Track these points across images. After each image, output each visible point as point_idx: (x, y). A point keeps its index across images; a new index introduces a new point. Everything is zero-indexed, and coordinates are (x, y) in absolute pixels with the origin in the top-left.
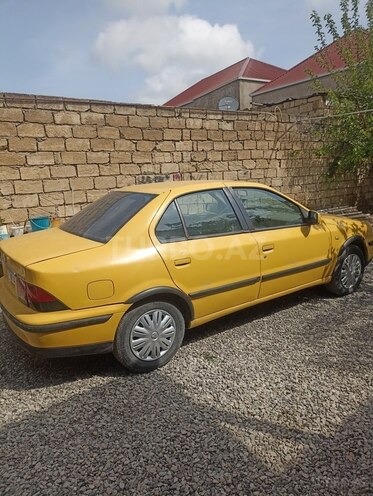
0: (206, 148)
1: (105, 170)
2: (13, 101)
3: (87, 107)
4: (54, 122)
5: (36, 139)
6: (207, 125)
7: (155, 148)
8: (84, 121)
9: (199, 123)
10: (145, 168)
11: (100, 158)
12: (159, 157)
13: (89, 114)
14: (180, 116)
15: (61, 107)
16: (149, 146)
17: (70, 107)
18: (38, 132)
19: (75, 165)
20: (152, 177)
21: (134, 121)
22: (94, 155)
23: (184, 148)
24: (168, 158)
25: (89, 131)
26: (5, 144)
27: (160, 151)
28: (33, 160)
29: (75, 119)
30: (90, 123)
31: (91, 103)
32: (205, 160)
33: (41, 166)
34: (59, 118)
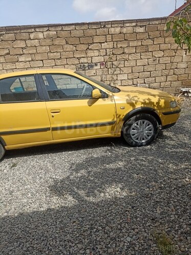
0: (123, 46)
1: (58, 62)
2: (9, 30)
3: (46, 29)
4: (30, 39)
5: (22, 48)
6: (124, 30)
7: (88, 48)
8: (45, 36)
9: (118, 30)
10: (82, 60)
11: (55, 56)
12: (90, 53)
13: (48, 32)
14: (104, 27)
15: (33, 30)
16: (84, 47)
17: (37, 30)
18: (22, 44)
19: (42, 60)
20: (86, 65)
21: (74, 33)
22: (52, 54)
23: (108, 46)
24: (96, 53)
25: (48, 42)
26: (8, 52)
27: (91, 49)
28: (22, 59)
29: (41, 36)
30: (49, 37)
31: (49, 26)
32: (123, 53)
33: (25, 62)
34: (32, 36)
